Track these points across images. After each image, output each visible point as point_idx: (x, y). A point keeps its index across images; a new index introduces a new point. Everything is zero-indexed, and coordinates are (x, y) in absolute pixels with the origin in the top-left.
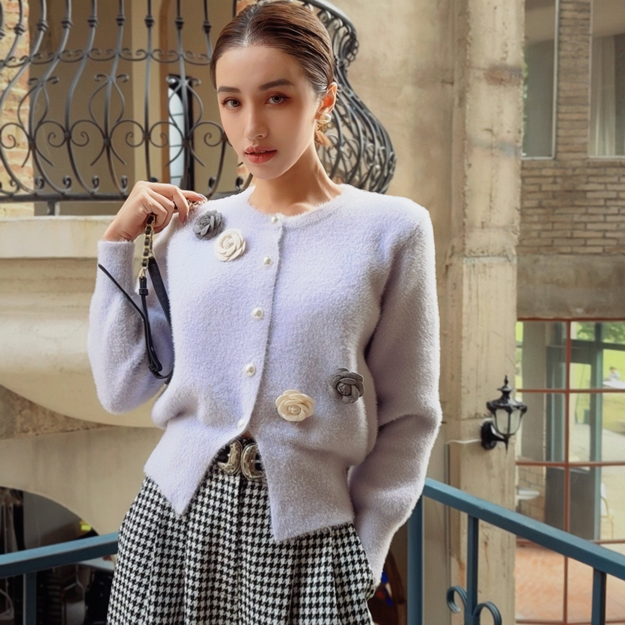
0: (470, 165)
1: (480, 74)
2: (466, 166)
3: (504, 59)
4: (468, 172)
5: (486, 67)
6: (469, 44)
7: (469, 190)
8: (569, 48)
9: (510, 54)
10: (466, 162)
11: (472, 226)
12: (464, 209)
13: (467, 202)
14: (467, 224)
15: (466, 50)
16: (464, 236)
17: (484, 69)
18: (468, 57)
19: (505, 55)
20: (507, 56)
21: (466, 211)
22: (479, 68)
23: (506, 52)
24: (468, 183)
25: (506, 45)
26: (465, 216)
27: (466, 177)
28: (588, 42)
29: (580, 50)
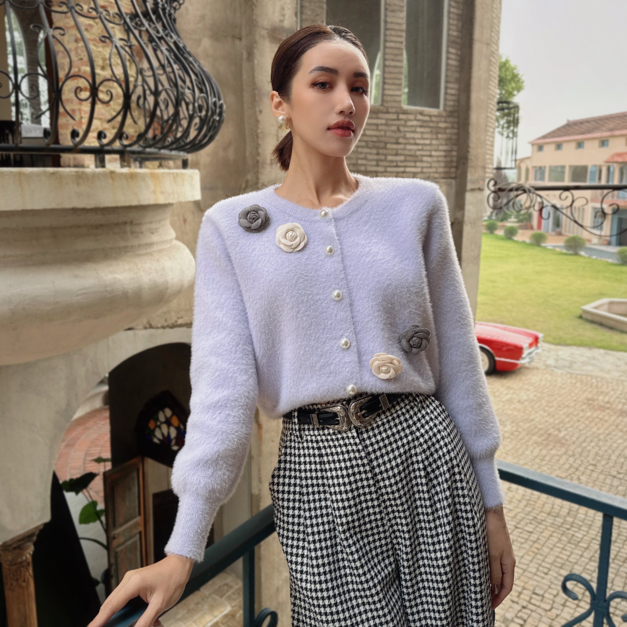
0: (261, 112)
1: (264, 32)
2: (258, 113)
3: (281, 21)
4: (260, 117)
5: (269, 27)
6: (255, 5)
7: (262, 132)
8: (309, 13)
9: (287, 17)
10: (257, 109)
11: (264, 163)
12: (257, 149)
13: (260, 142)
14: (260, 162)
15: (253, 10)
16: (258, 172)
17: (267, 29)
18: (254, 17)
19: (282, 18)
20: (284, 19)
21: (260, 150)
22: (263, 28)
23: (284, 15)
24: (260, 126)
25: (283, 9)
26: (258, 154)
27: (257, 121)
28: (323, 8)
29: (317, 15)
